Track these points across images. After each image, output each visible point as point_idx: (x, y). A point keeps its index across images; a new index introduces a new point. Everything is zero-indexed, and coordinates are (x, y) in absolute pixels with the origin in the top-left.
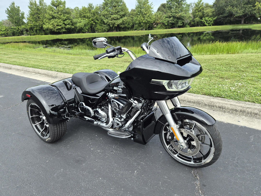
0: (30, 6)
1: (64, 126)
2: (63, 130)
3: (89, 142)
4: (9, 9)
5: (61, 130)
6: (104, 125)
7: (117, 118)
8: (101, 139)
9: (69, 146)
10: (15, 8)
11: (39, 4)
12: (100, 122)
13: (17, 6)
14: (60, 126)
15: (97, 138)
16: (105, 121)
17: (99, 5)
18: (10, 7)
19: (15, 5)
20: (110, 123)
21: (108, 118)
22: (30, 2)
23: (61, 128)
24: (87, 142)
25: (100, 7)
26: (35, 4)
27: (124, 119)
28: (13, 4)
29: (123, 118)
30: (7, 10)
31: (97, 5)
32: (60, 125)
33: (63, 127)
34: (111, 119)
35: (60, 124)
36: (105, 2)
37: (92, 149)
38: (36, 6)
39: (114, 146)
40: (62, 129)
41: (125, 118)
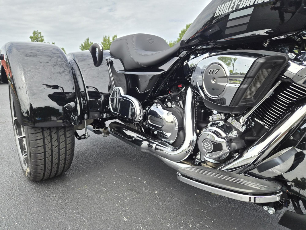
0: (103, 42)
1: (65, 141)
2: (62, 151)
3: (123, 195)
4: (83, 45)
5: (55, 150)
6: (168, 150)
7: (214, 128)
8: (156, 192)
9: (70, 198)
10: (89, 44)
11: (112, 40)
12: (157, 143)
13: (91, 42)
14: (53, 140)
15: (146, 188)
16: (171, 142)
17: (172, 42)
18: (84, 43)
19: (89, 41)
20: (186, 146)
21: (181, 133)
22: (104, 39)
23: (55, 143)
24: (118, 194)
25: (174, 43)
26: (109, 40)
27: (239, 132)
28: (88, 40)
29: (236, 129)
30: (81, 46)
31: (171, 41)
32: (55, 136)
33: (62, 145)
34: (190, 136)
35: (53, 134)
36: (180, 38)
37: (126, 219)
38: (108, 42)
39: (192, 223)
40: (59, 149)
41: (243, 129)
